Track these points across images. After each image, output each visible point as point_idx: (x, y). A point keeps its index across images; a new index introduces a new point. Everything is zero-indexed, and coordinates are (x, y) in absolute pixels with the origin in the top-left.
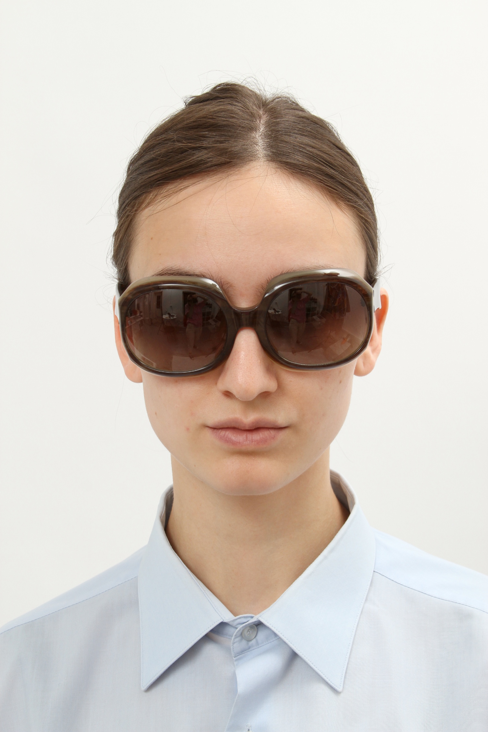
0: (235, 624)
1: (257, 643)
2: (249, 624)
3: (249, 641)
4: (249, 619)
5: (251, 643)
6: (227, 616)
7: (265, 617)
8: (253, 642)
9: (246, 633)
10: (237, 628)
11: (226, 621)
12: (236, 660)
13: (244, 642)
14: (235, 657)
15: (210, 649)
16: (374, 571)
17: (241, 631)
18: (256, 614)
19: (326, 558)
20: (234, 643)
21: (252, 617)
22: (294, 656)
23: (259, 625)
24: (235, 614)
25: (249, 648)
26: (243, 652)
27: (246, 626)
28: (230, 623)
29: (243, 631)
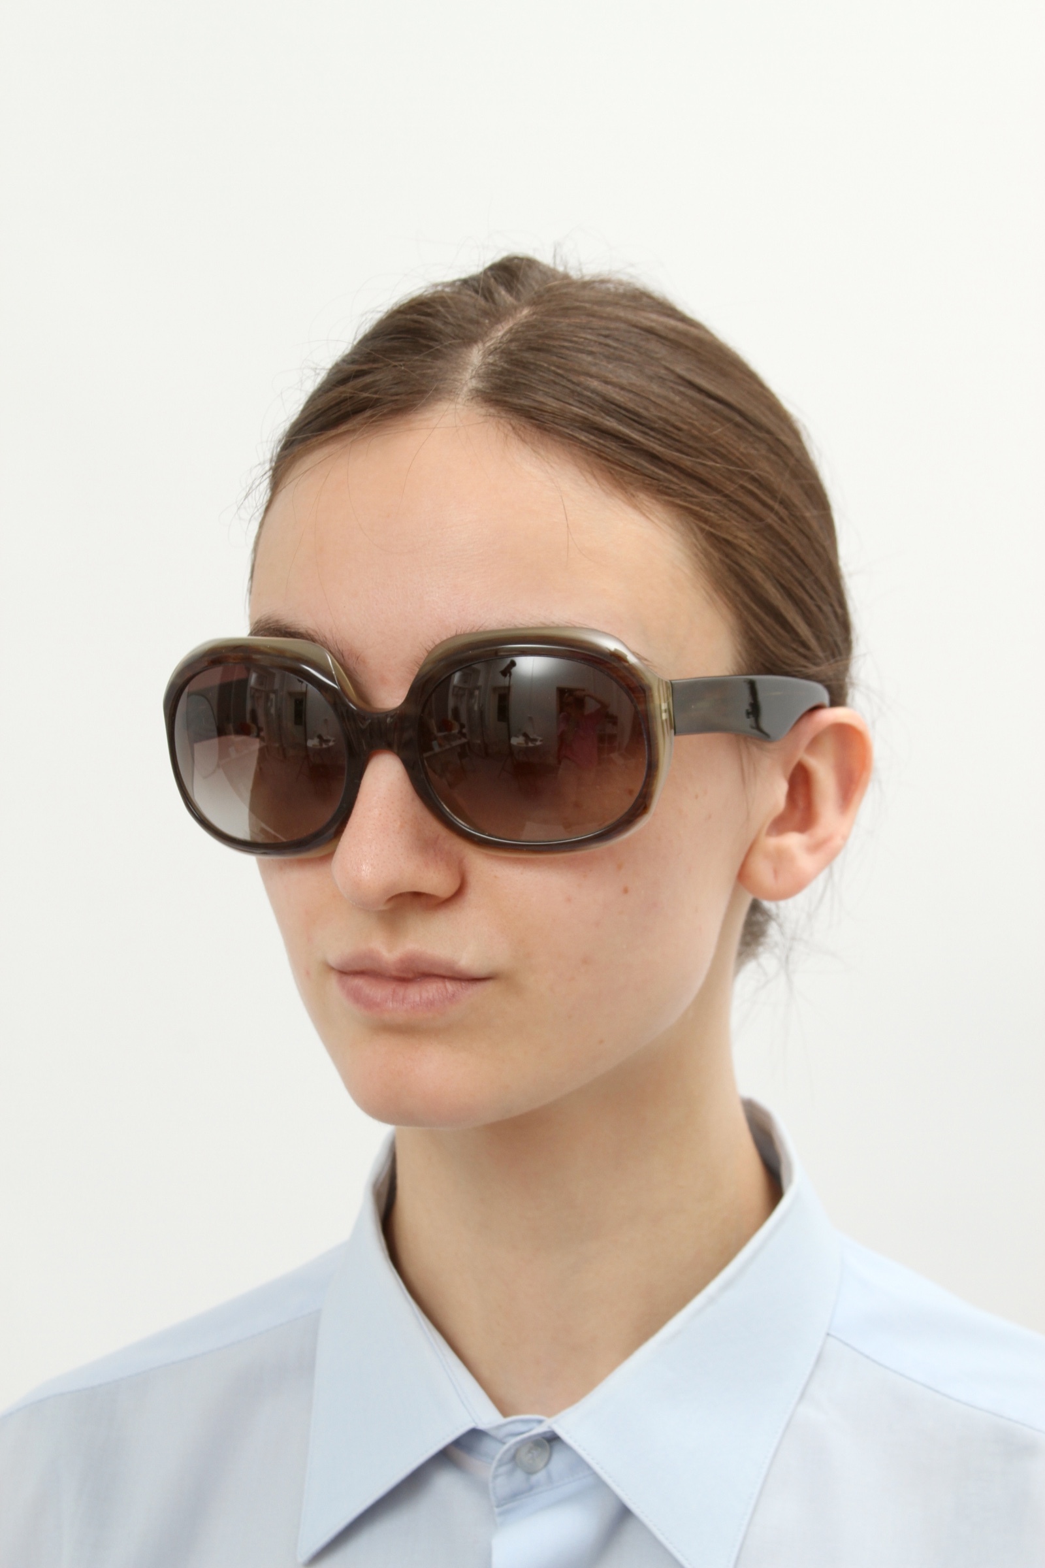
0: (501, 1434)
1: (550, 1478)
2: (530, 1438)
3: (530, 1472)
4: (534, 1425)
5: (535, 1478)
6: (486, 1416)
7: (565, 1424)
8: (540, 1476)
9: (525, 1457)
10: (504, 1443)
11: (482, 1426)
12: (501, 1514)
13: (519, 1475)
14: (498, 1506)
15: (446, 1483)
16: (828, 1334)
17: (512, 1451)
18: (550, 1415)
19: (712, 1300)
20: (495, 1477)
21: (540, 1422)
22: (624, 1514)
23: (552, 1440)
24: (505, 1413)
25: (531, 1488)
26: (515, 1496)
27: (523, 1443)
28: (492, 1433)
29: (517, 1451)
